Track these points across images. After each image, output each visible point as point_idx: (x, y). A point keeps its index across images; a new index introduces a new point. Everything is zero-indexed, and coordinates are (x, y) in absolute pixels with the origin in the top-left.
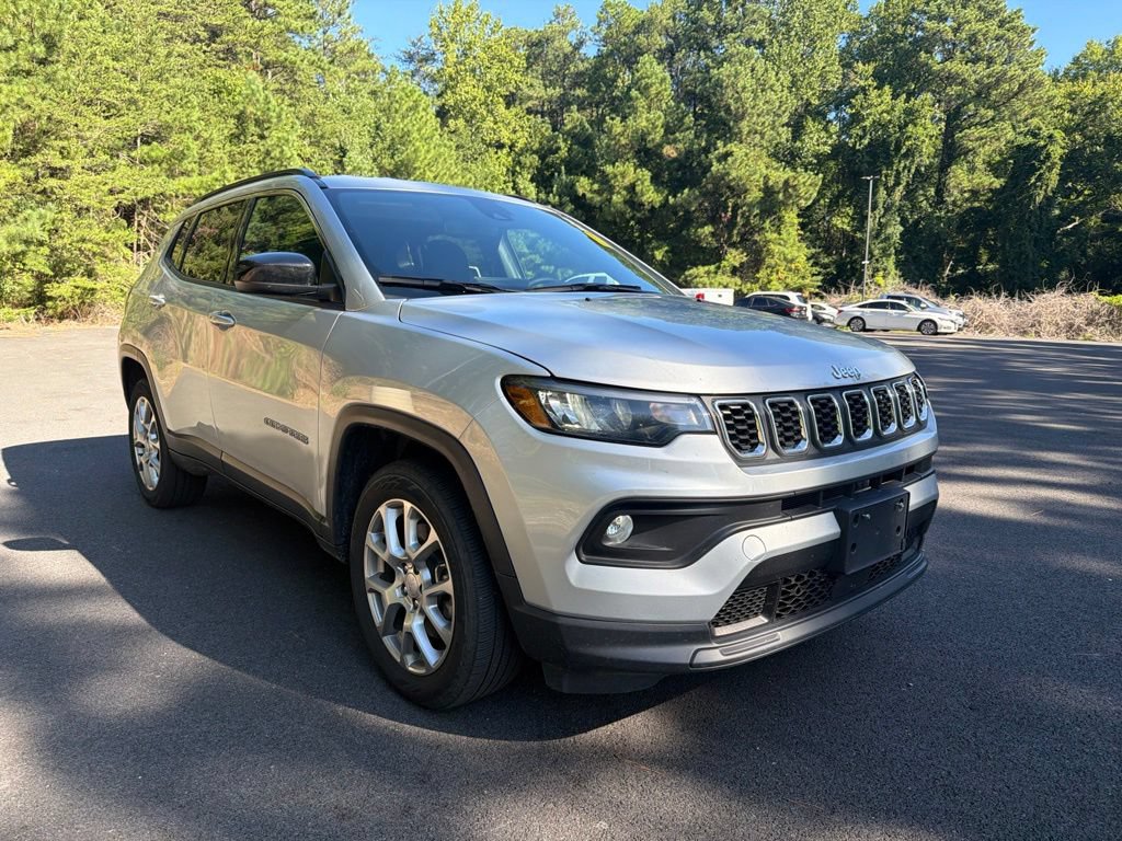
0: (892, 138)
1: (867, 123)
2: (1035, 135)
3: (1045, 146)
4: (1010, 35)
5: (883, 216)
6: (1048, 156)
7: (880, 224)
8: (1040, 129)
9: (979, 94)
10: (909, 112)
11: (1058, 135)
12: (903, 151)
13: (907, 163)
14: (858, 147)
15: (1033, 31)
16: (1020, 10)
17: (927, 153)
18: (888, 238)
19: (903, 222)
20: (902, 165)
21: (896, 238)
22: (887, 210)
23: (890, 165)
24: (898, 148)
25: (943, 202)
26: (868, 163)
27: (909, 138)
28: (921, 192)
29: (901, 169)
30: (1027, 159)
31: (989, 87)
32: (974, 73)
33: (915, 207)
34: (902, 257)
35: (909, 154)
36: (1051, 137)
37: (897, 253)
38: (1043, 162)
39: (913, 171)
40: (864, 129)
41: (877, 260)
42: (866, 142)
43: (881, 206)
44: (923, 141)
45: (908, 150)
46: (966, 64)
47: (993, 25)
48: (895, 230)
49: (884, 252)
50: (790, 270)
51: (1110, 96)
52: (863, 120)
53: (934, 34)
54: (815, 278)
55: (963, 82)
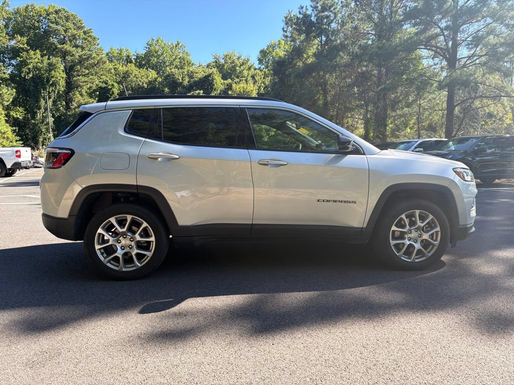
0: (45, 76)
1: (31, 66)
2: (106, 84)
3: (111, 89)
4: (89, 39)
5: (44, 112)
6: (113, 93)
7: (43, 116)
8: (108, 81)
9: (80, 62)
10: (50, 65)
11: (116, 85)
12: (51, 82)
13: (53, 88)
14: (27, 78)
15: (98, 39)
16: (91, 29)
17: (62, 85)
18: (48, 124)
19: (53, 116)
20: (51, 89)
21: (51, 123)
22: (46, 109)
23: (45, 89)
24: (48, 81)
25: (70, 108)
26: (33, 86)
27: (52, 77)
28: (59, 103)
29: (50, 91)
30: (105, 93)
31: (85, 59)
32: (78, 53)
33: (58, 110)
34: (56, 133)
35: (54, 84)
36: (113, 85)
37: (53, 130)
38: (111, 95)
39: (56, 92)
40: (29, 69)
41: (44, 134)
42: (31, 76)
43: (43, 108)
44: (60, 80)
45: (53, 82)
46: (73, 47)
47: (81, 32)
48: (51, 120)
49: (47, 129)
50: (4, 138)
51: (130, 72)
52: (28, 64)
53: (55, 30)
54: (18, 142)
55: (73, 55)
